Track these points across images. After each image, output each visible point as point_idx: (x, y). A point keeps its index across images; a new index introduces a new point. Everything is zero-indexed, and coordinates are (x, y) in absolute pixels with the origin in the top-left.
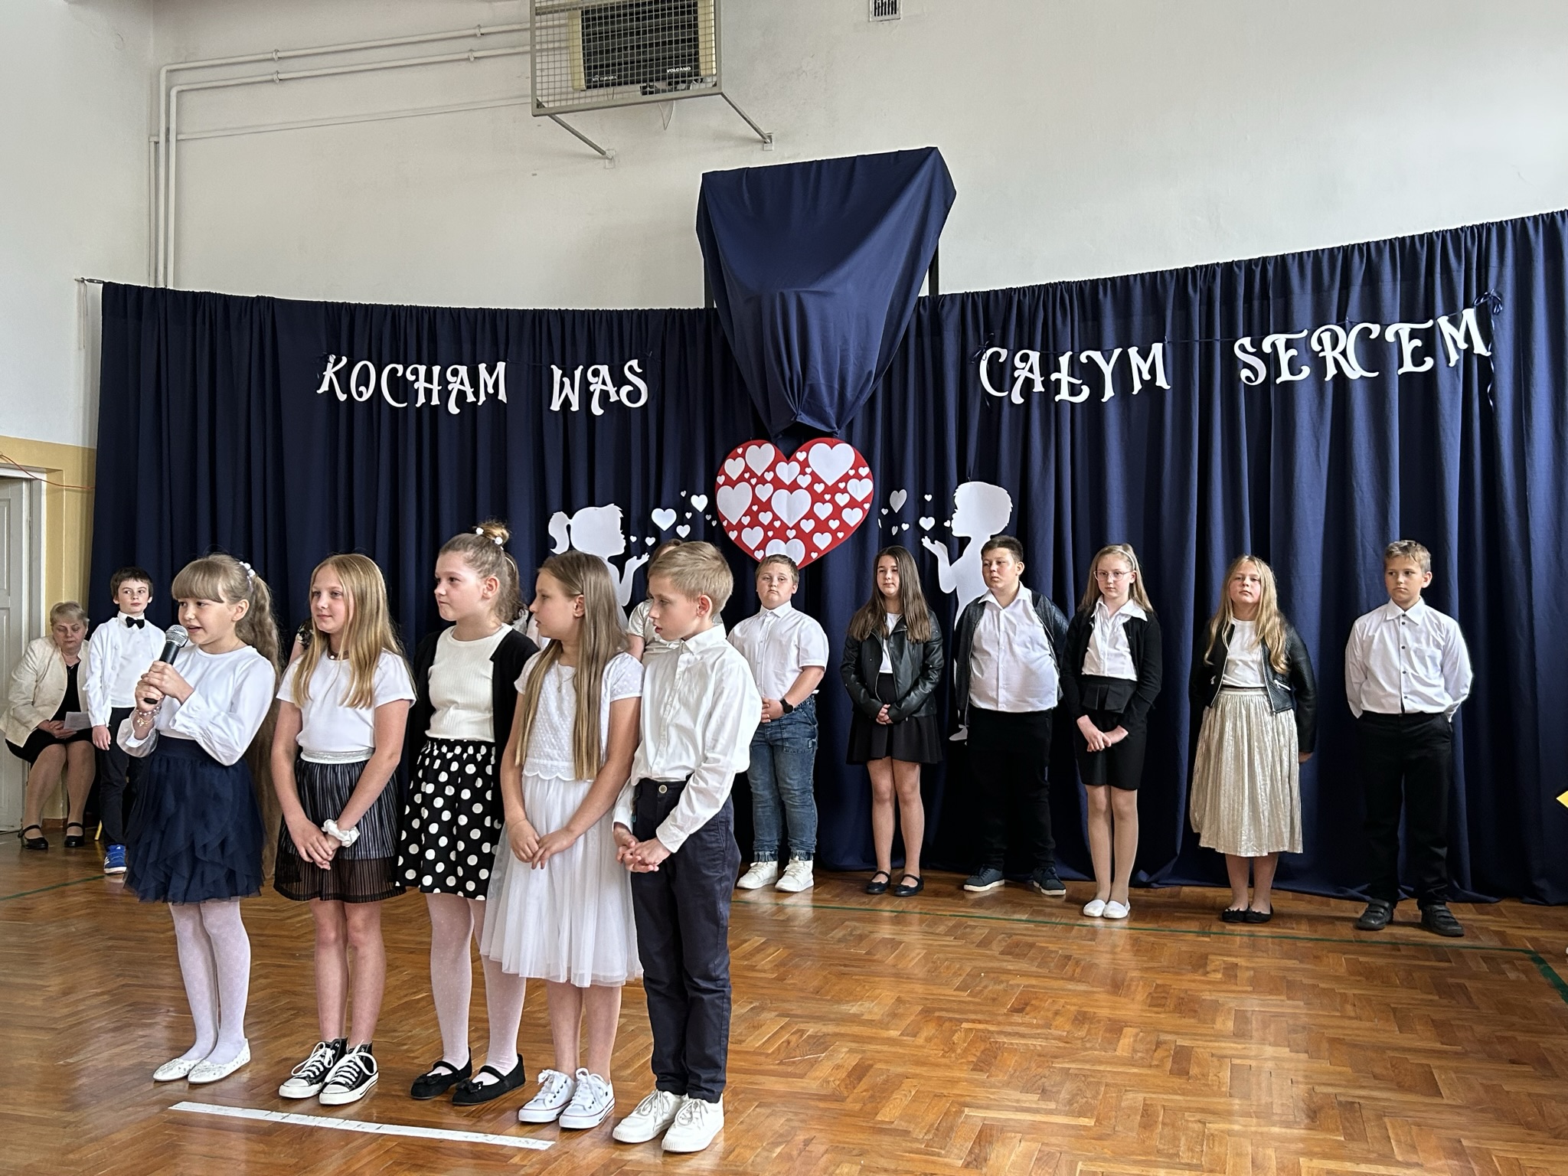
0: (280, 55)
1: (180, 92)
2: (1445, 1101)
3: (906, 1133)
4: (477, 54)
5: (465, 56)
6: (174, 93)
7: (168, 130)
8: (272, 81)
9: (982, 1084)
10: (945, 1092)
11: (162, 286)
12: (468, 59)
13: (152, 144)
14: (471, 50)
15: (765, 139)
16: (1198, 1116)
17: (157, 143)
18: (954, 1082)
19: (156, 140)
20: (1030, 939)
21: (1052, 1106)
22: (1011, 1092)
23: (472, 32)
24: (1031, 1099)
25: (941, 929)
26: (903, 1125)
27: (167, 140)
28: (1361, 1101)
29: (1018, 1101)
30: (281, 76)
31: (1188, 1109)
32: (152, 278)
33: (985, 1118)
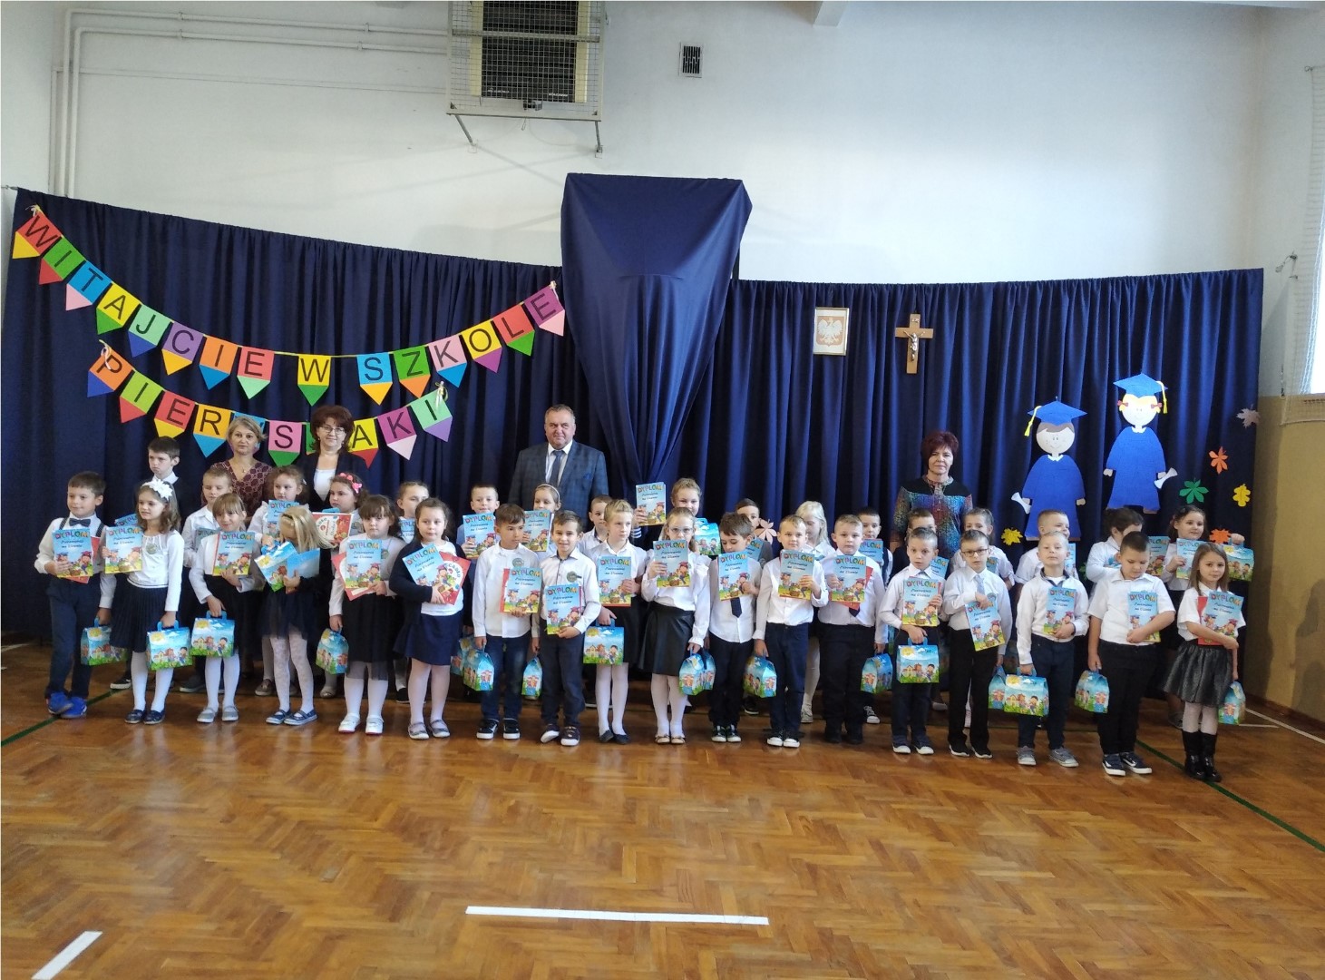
0: (183, 17)
1: (83, 33)
4: (365, 46)
5: (356, 45)
6: (78, 33)
7: (71, 63)
8: (176, 37)
11: (62, 194)
12: (357, 48)
13: (57, 73)
14: (360, 42)
15: (599, 149)
19: (56, 69)
23: (362, 27)
27: (71, 72)
30: (184, 35)
32: (52, 185)
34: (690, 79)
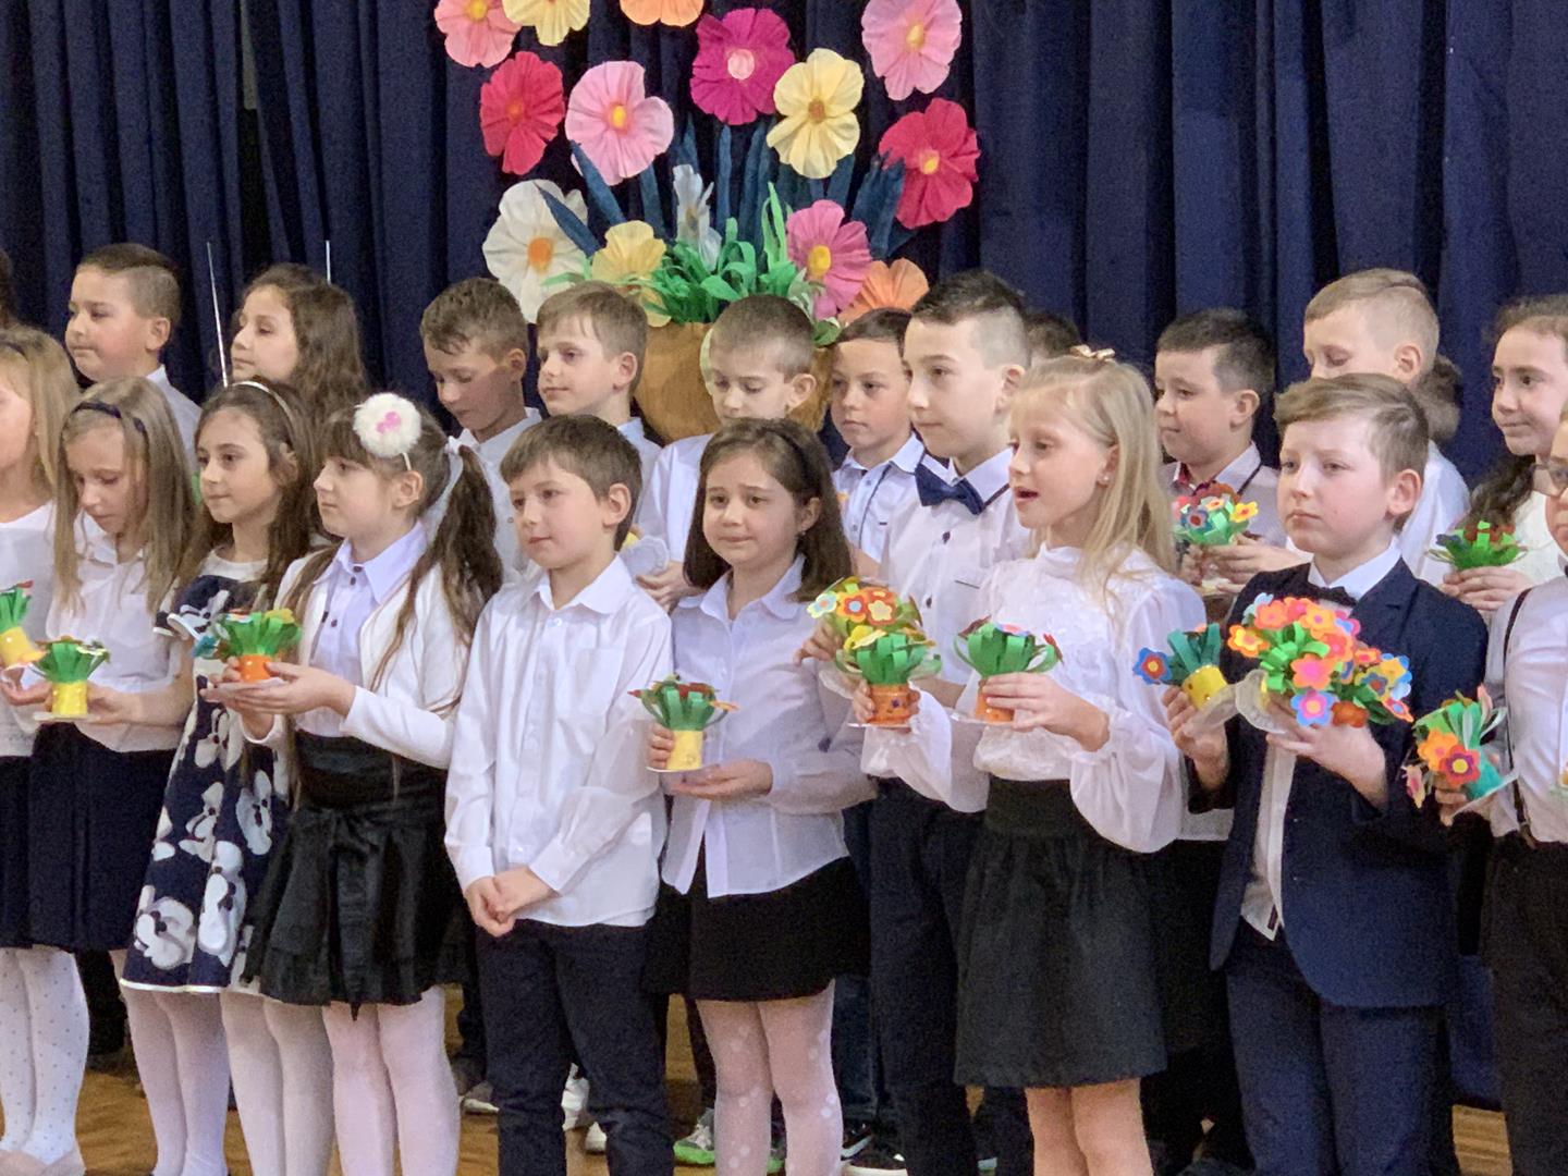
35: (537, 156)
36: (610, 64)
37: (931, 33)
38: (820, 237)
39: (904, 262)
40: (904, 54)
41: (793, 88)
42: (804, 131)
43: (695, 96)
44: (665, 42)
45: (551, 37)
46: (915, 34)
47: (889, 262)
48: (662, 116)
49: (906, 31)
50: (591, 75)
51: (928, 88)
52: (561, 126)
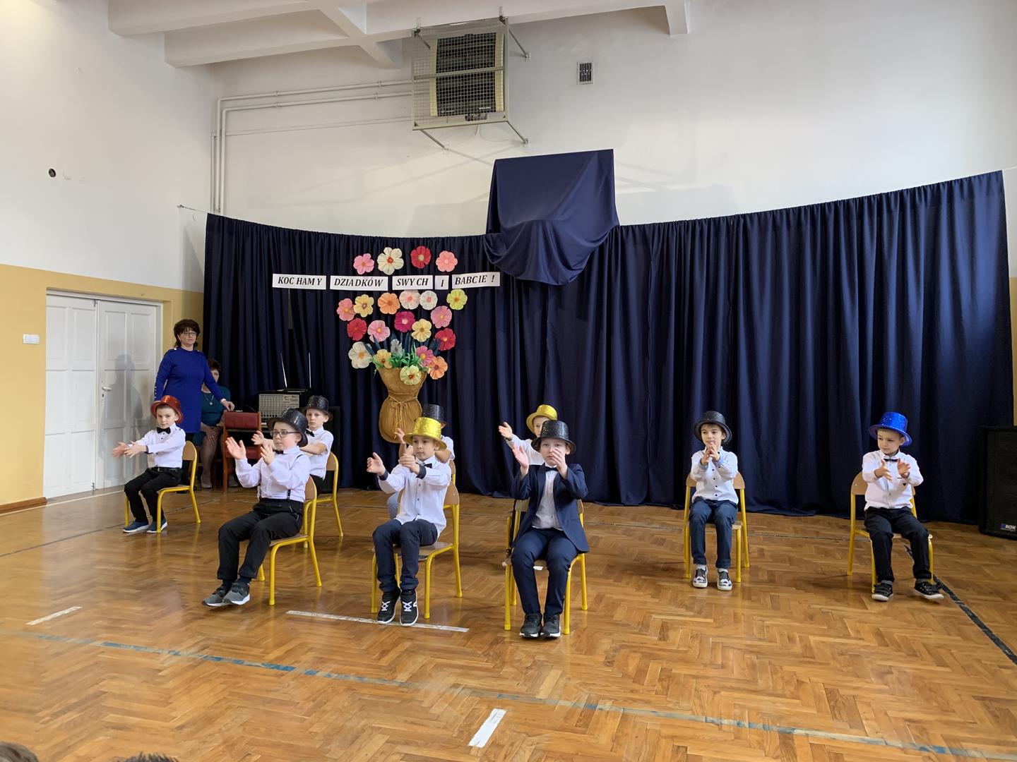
0: (278, 94)
1: (227, 112)
2: (870, 611)
3: (627, 625)
4: (379, 96)
5: (373, 96)
6: (224, 112)
7: (221, 130)
8: (274, 107)
9: (658, 604)
10: (642, 607)
11: (217, 208)
12: (375, 98)
13: (213, 138)
14: (377, 94)
15: (525, 142)
16: (760, 618)
17: (215, 137)
18: (645, 603)
19: (213, 135)
20: (664, 537)
21: (692, 613)
22: (672, 607)
23: (376, 84)
24: (682, 611)
25: (619, 531)
26: (626, 622)
27: (221, 136)
28: (833, 612)
29: (676, 611)
30: (278, 104)
31: (755, 615)
32: (212, 204)
33: (662, 619)
34: (585, 86)
35: (361, 337)
36: (377, 321)
37: (446, 317)
38: (423, 352)
39: (440, 357)
40: (440, 319)
41: (416, 326)
42: (419, 334)
43: (395, 327)
44: (389, 317)
45: (364, 315)
46: (442, 317)
47: (436, 356)
48: (388, 330)
49: (440, 317)
50: (373, 322)
51: (444, 326)
52: (367, 332)
